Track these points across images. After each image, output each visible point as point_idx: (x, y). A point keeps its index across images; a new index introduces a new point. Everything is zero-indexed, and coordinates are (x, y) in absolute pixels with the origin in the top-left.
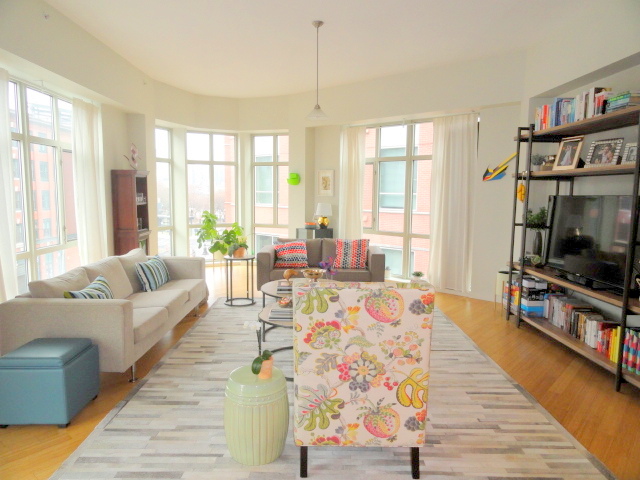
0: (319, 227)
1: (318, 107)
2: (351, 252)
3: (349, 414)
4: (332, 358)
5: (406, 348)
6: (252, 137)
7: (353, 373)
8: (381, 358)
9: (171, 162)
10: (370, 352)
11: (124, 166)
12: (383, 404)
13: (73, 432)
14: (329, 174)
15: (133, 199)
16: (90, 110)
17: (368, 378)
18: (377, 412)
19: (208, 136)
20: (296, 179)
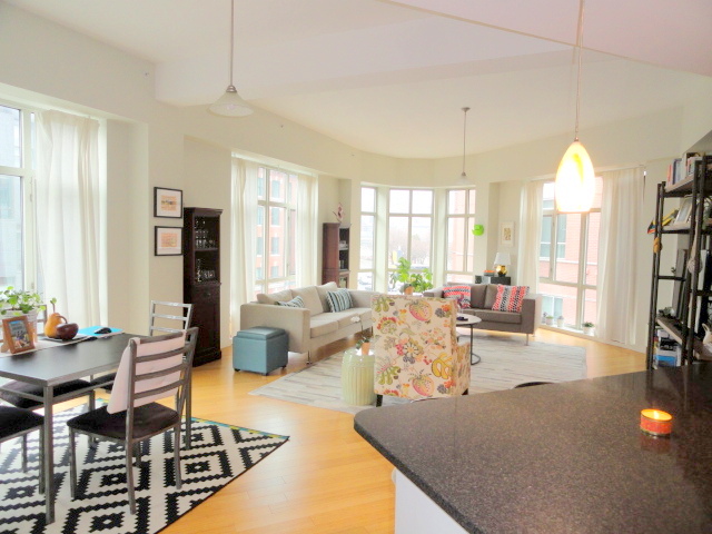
0: (497, 275)
1: (464, 174)
2: (509, 297)
3: (404, 377)
4: (392, 340)
5: (435, 338)
6: (448, 191)
7: (405, 351)
8: (421, 344)
9: (375, 215)
10: (414, 339)
11: (333, 220)
12: (423, 373)
13: (269, 378)
14: (510, 226)
15: (336, 245)
16: (310, 180)
17: (414, 355)
18: (420, 378)
19: (408, 192)
20: (480, 229)
